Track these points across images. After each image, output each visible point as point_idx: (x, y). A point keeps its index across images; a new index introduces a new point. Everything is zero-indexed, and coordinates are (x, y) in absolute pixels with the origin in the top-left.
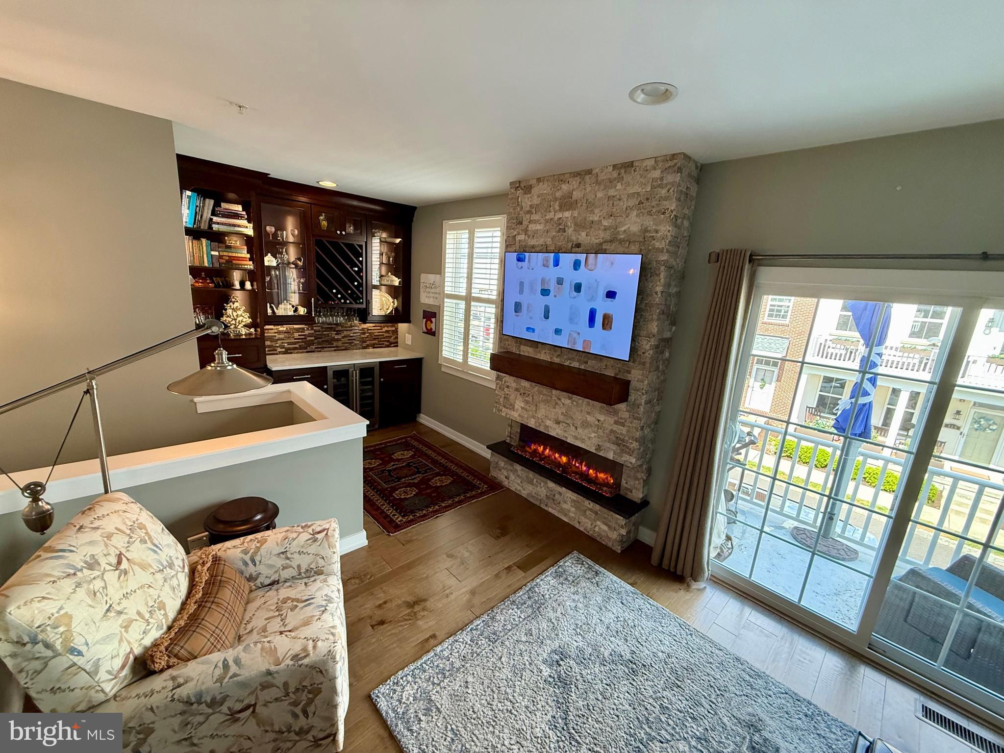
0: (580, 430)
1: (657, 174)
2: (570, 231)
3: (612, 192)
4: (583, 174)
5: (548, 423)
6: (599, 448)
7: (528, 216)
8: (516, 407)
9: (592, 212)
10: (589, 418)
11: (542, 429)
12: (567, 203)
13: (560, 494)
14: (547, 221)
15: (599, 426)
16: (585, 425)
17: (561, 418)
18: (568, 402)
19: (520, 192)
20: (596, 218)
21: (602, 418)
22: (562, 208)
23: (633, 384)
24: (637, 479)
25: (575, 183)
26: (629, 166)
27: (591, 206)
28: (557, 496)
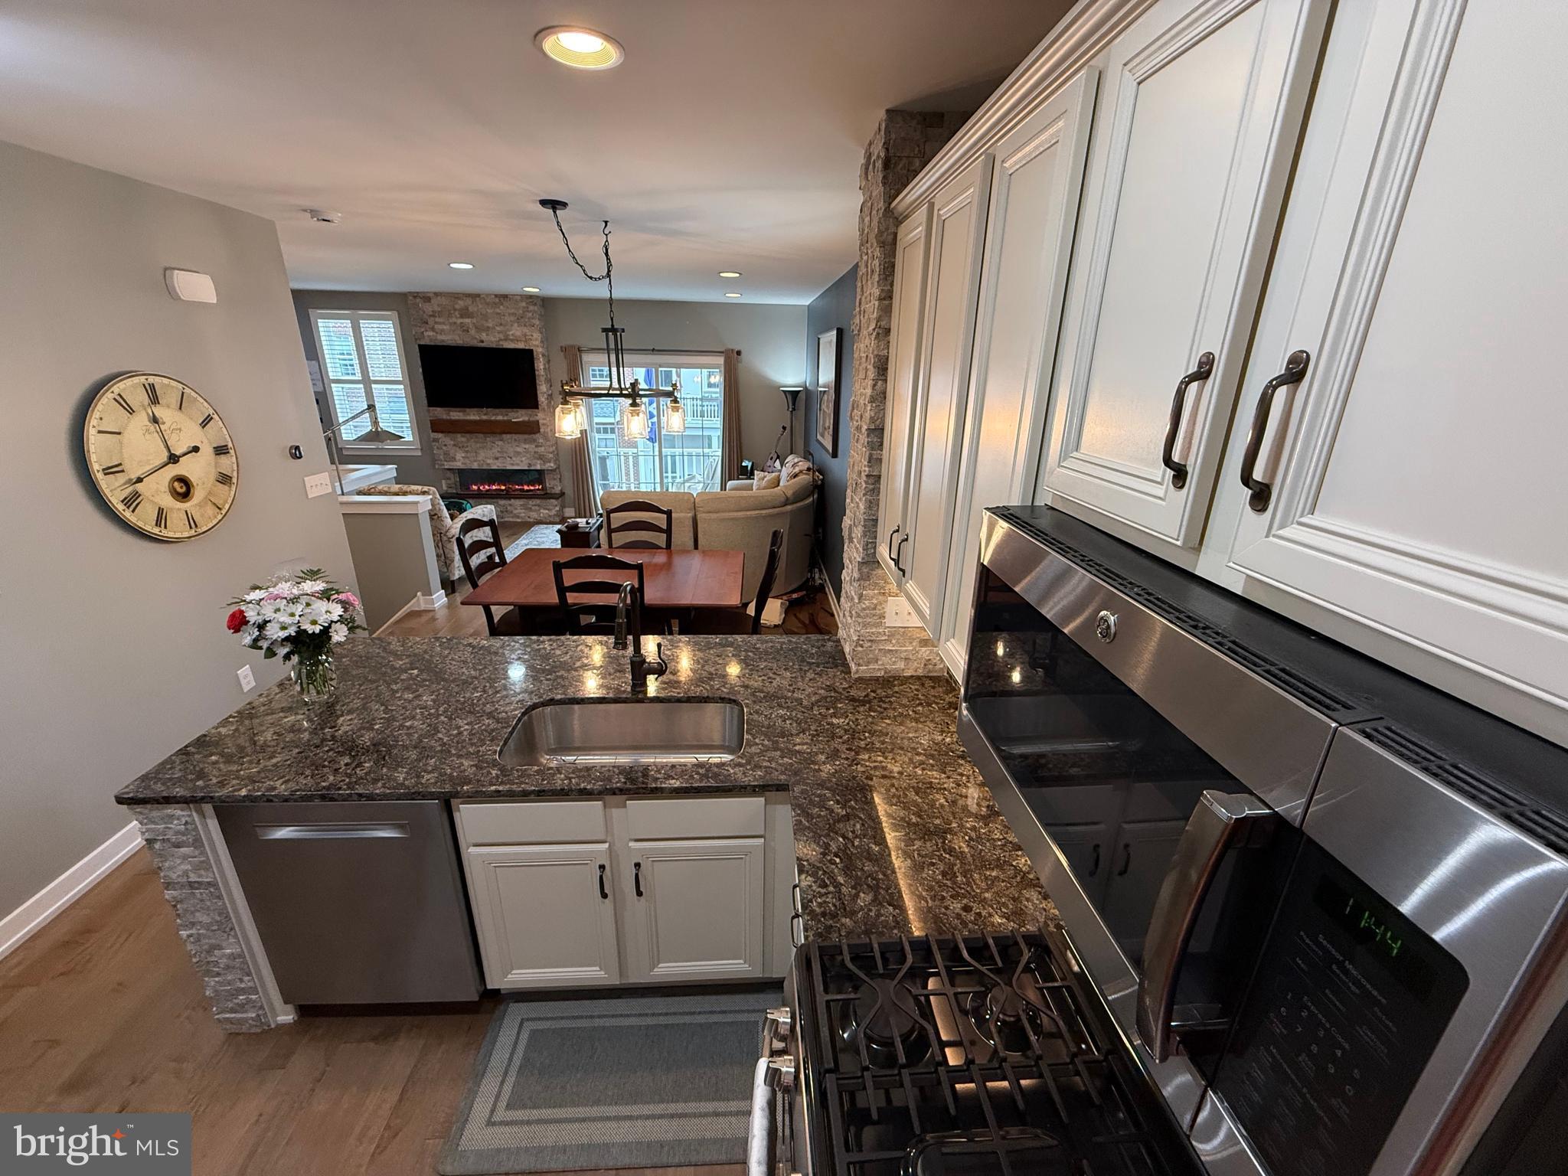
0: (514, 459)
1: (524, 304)
2: (473, 332)
3: (498, 311)
4: (474, 296)
5: (489, 461)
6: (530, 465)
7: (432, 319)
8: (457, 458)
9: (487, 321)
10: (518, 449)
11: (485, 467)
12: (465, 313)
13: (510, 505)
14: (451, 324)
15: (527, 451)
16: (518, 453)
17: (498, 455)
18: (500, 443)
19: (418, 300)
20: (491, 325)
21: (527, 446)
22: (462, 317)
23: (541, 422)
24: (555, 479)
25: (469, 301)
26: (505, 297)
27: (485, 317)
28: (509, 508)
